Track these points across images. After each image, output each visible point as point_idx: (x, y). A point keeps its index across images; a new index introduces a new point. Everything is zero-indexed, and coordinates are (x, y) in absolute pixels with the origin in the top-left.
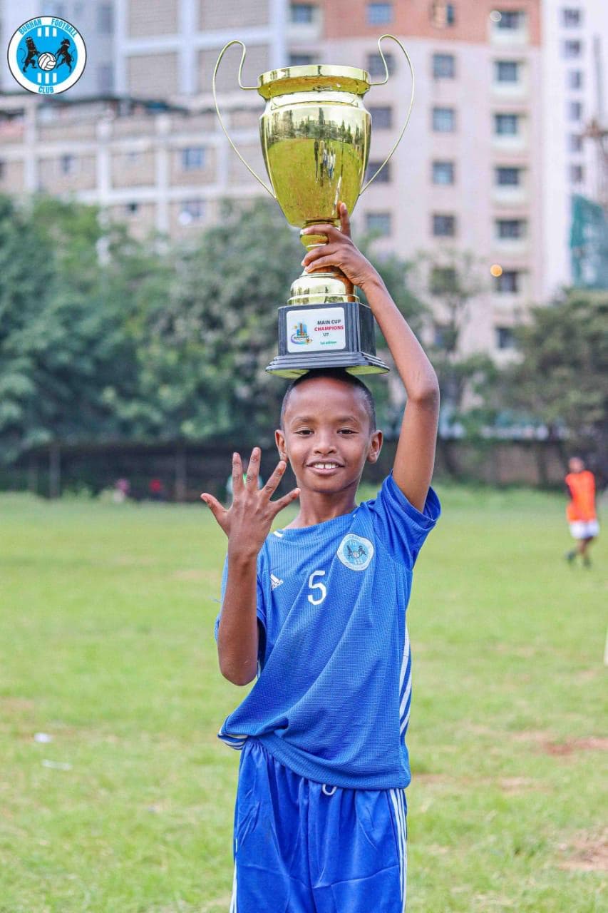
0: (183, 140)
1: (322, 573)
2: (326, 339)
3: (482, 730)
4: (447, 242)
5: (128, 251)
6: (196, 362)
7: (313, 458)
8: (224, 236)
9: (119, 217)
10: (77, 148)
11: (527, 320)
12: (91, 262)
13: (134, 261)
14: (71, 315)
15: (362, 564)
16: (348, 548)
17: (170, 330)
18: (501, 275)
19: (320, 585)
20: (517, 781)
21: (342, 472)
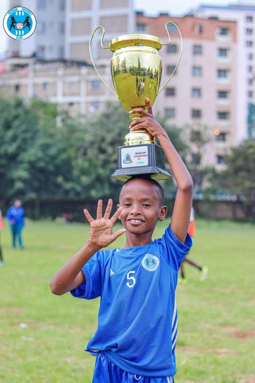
0: (92, 77)
1: (134, 272)
2: (139, 161)
3: (208, 326)
4: (197, 121)
5: (69, 122)
6: (96, 167)
7: (130, 217)
8: (107, 116)
9: (66, 107)
10: (49, 80)
11: (230, 153)
12: (54, 126)
13: (71, 126)
14: (45, 147)
15: (154, 268)
16: (147, 260)
17: (85, 154)
18: (219, 135)
19: (132, 278)
20: (223, 350)
21: (144, 224)
